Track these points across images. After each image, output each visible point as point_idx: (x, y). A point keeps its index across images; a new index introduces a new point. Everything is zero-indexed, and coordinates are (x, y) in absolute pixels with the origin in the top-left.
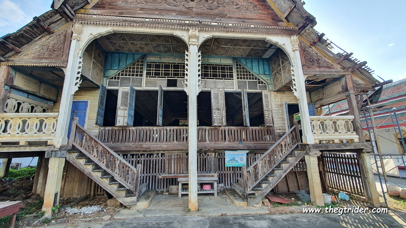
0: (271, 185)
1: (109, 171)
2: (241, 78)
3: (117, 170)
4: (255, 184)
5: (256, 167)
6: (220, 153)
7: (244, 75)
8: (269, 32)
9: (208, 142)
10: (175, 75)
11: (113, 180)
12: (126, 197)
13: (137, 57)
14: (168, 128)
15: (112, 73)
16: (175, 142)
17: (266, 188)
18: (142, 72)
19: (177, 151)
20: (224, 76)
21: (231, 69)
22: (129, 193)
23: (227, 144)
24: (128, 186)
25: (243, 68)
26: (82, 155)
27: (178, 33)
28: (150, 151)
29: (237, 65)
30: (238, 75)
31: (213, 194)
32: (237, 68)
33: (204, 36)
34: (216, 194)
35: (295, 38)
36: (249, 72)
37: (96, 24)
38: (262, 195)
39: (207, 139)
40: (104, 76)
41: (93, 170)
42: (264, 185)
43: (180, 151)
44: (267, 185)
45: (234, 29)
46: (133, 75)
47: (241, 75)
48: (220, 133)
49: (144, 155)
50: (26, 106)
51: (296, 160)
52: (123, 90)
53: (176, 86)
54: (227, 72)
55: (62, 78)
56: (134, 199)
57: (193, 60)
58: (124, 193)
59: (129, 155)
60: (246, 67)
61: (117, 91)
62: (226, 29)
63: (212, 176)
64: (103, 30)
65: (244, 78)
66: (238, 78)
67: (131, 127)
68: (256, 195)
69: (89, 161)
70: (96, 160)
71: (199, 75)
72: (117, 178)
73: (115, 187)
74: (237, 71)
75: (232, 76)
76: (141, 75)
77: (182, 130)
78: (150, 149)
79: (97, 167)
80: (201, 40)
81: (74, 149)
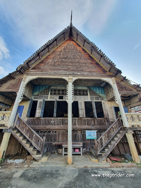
0: (110, 150)
1: (30, 140)
3: (34, 140)
4: (102, 149)
5: (101, 139)
6: (83, 131)
7: (93, 94)
8: (102, 77)
9: (77, 125)
10: (62, 94)
11: (31, 145)
13: (47, 87)
14: (59, 118)
15: (36, 93)
16: (62, 125)
17: (108, 151)
18: (48, 93)
19: (62, 130)
20: (84, 94)
22: (38, 152)
23: (86, 126)
27: (64, 78)
28: (50, 130)
31: (80, 154)
33: (75, 78)
34: (82, 155)
35: (113, 78)
36: (95, 93)
37: (32, 75)
38: (105, 155)
39: (77, 124)
40: (33, 95)
41: (23, 139)
42: (106, 150)
43: (64, 130)
44: (108, 149)
45: (87, 76)
46: (45, 94)
47: (91, 94)
48: (83, 121)
49: (47, 132)
51: (121, 136)
52: (40, 101)
53: (63, 99)
55: (16, 96)
57: (70, 88)
58: (36, 152)
59: (40, 132)
60: (93, 90)
62: (84, 75)
63: (80, 144)
64: (34, 77)
67: (42, 118)
68: (103, 155)
71: (73, 94)
72: (33, 144)
74: (90, 92)
76: (48, 94)
77: (65, 119)
78: (49, 129)
80: (74, 80)
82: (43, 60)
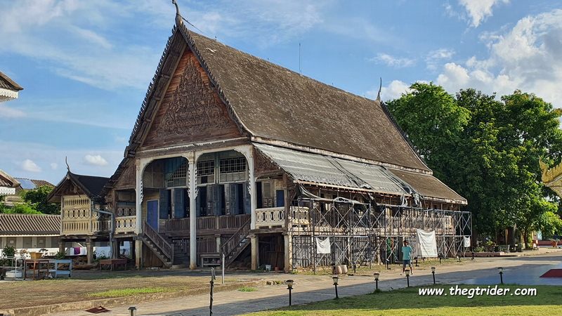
1: (160, 248)
3: (163, 247)
5: (226, 245)
8: (235, 145)
12: (167, 262)
16: (208, 229)
19: (209, 236)
22: (169, 260)
24: (168, 256)
33: (198, 154)
40: (165, 180)
53: (207, 182)
56: (170, 263)
61: (171, 190)
62: (209, 147)
64: (149, 160)
72: (164, 252)
75: (244, 168)
76: (185, 175)
80: (197, 158)
81: (145, 235)
82: (154, 123)
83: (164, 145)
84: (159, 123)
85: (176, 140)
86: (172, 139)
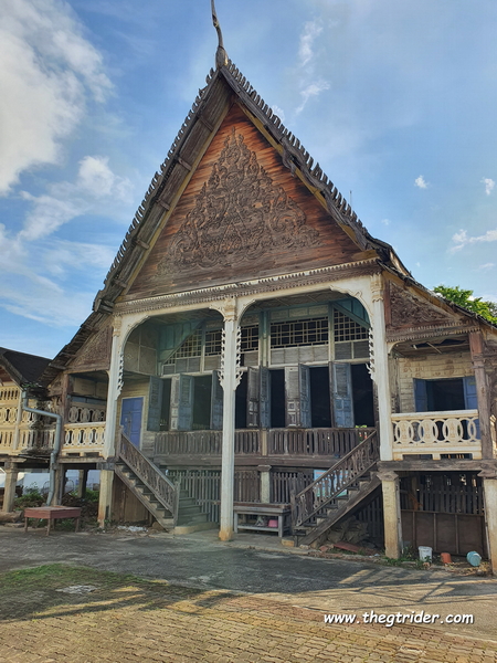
0: (329, 521)
1: (150, 487)
2: (342, 340)
3: (157, 487)
4: (308, 517)
7: (347, 332)
9: (287, 454)
11: (154, 499)
12: (165, 518)
13: (194, 326)
15: (167, 354)
18: (200, 348)
20: (312, 339)
21: (325, 324)
22: (169, 515)
23: (315, 457)
24: (168, 507)
25: (347, 319)
26: (127, 469)
27: (214, 305)
28: (212, 466)
29: (336, 315)
30: (336, 333)
32: (336, 321)
33: (245, 303)
35: (376, 278)
36: (358, 325)
39: (286, 449)
40: (159, 361)
41: (137, 485)
42: (319, 520)
45: (282, 284)
46: (190, 355)
47: (342, 332)
50: (85, 412)
51: (371, 486)
52: (175, 378)
54: (318, 331)
56: (172, 521)
58: (163, 514)
60: (351, 316)
61: (170, 380)
62: (270, 286)
64: (139, 318)
65: (347, 338)
66: (336, 339)
69: (134, 476)
70: (139, 474)
71: (237, 362)
72: (158, 496)
73: (155, 506)
74: (336, 327)
75: (325, 337)
76: (200, 354)
79: (140, 483)
80: (241, 309)
81: (121, 461)
83: (172, 288)
84: (165, 250)
85: (197, 279)
86: (190, 277)
